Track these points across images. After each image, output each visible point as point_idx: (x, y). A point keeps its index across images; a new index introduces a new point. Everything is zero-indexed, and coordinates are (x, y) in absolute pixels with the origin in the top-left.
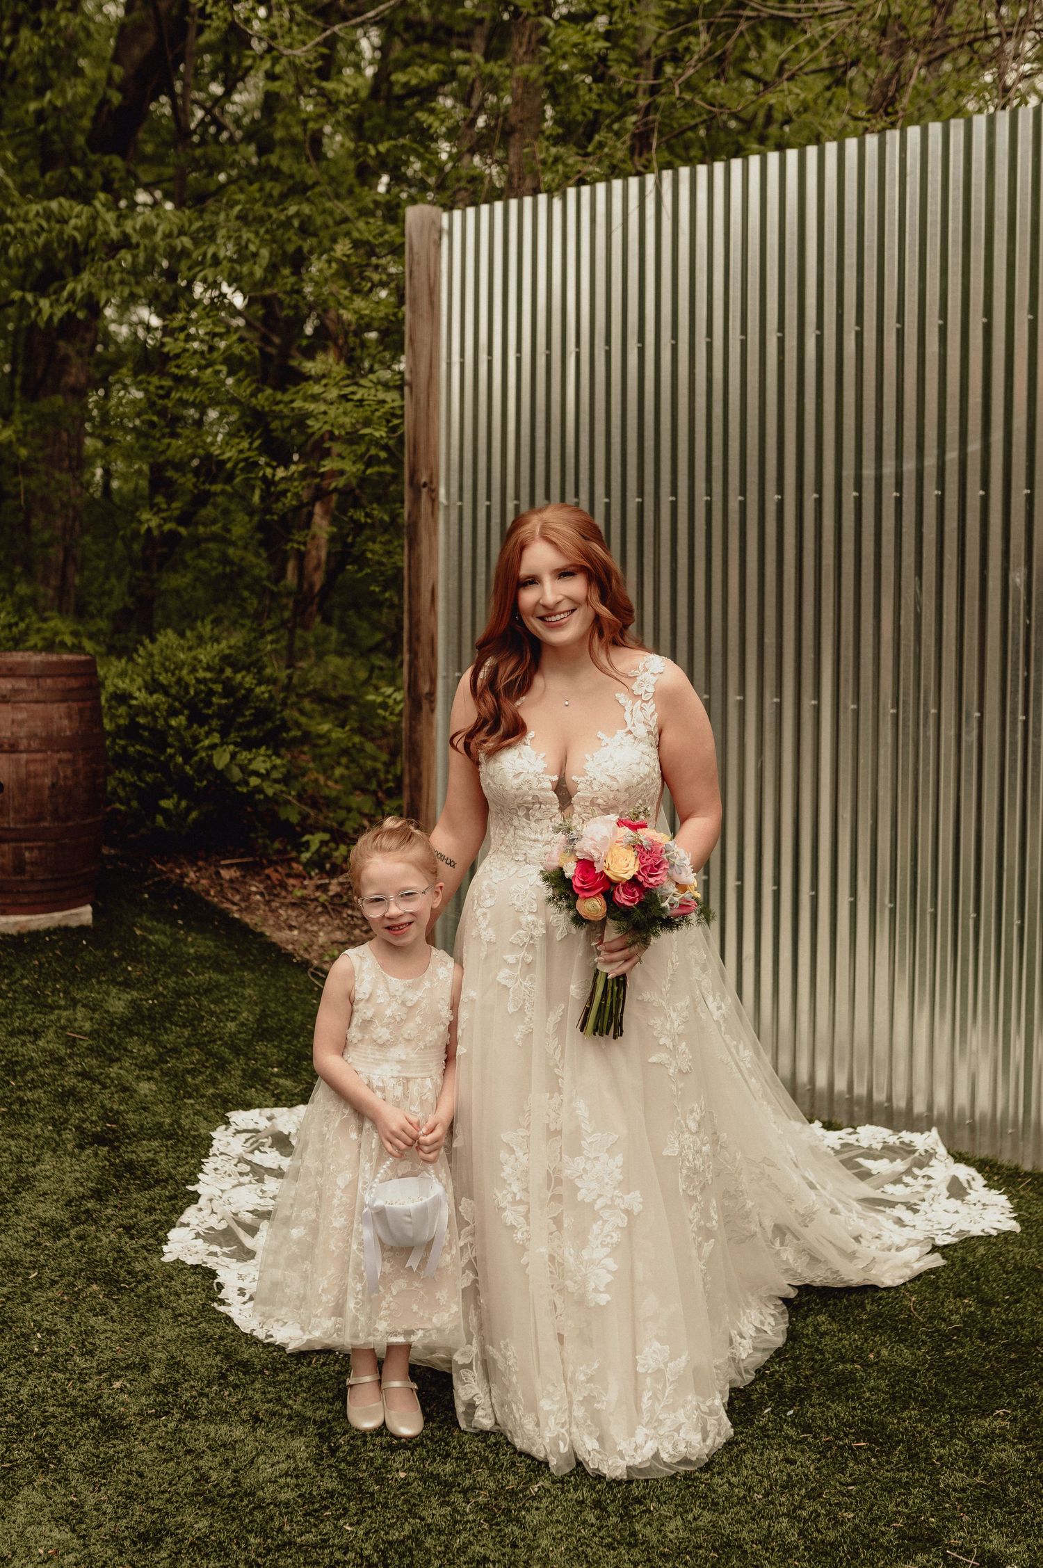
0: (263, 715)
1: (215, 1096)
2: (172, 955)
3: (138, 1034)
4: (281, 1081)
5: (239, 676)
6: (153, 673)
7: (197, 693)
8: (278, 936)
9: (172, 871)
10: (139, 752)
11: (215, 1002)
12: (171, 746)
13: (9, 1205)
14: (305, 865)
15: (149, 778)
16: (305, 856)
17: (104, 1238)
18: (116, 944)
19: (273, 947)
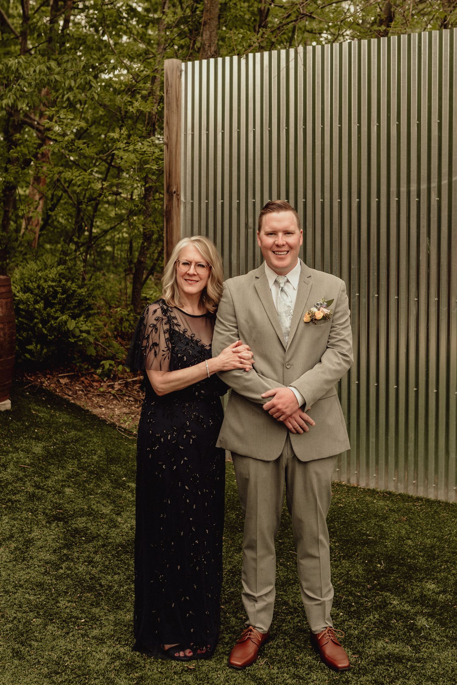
0: (81, 302)
1: (102, 493)
2: (53, 423)
3: (53, 464)
4: (130, 484)
5: (69, 283)
6: (24, 283)
7: (48, 292)
8: (97, 411)
9: (37, 381)
10: (19, 321)
11: (82, 446)
12: (37, 319)
13: (26, 554)
14: (100, 376)
15: (25, 334)
16: (99, 371)
17: (79, 568)
18: (25, 418)
19: (95, 417)
